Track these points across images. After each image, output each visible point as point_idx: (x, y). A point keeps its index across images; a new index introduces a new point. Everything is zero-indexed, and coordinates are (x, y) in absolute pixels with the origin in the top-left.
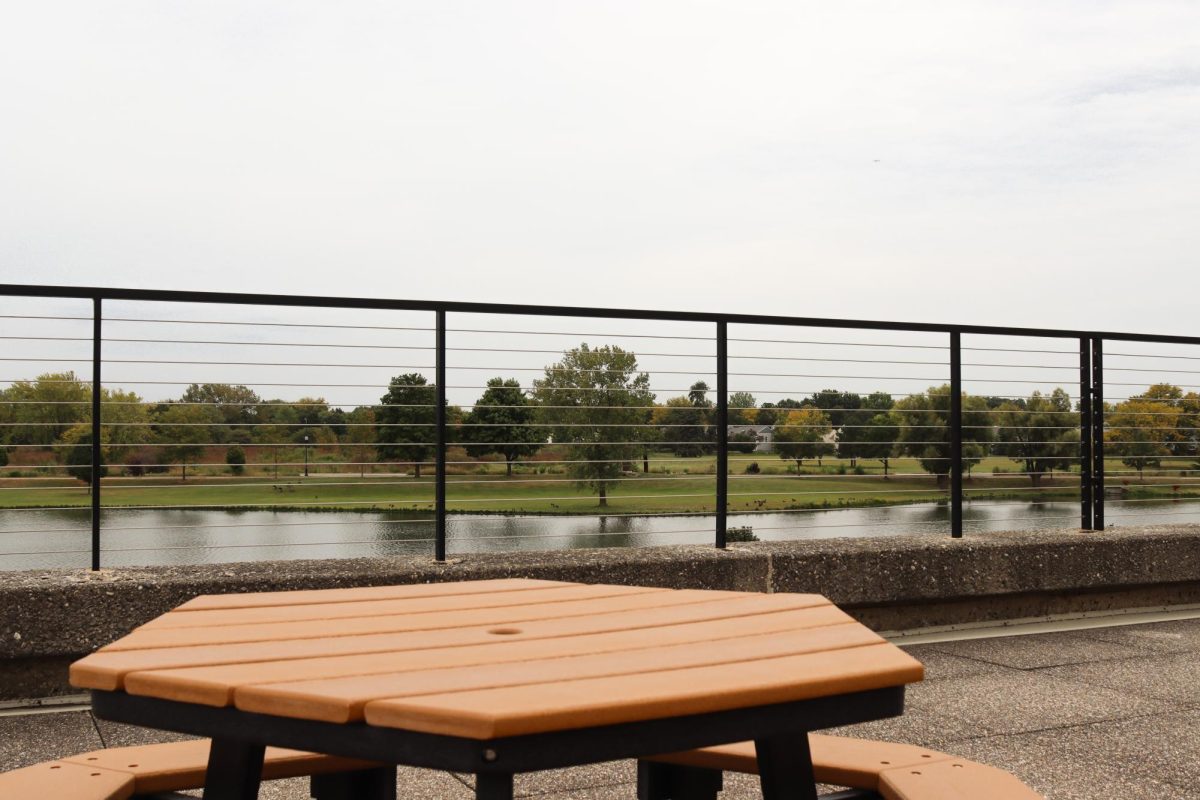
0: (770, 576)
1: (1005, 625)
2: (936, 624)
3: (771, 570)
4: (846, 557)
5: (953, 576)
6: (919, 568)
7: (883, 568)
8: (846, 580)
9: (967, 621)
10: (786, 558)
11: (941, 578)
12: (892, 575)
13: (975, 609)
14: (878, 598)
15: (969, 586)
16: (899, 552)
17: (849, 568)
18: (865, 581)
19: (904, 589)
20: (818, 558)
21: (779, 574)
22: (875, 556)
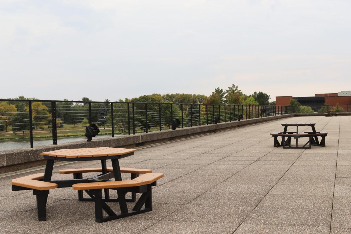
0: (5, 158)
1: (42, 167)
2: (30, 167)
3: (5, 157)
4: (18, 153)
5: (36, 156)
6: (30, 155)
7: (24, 155)
8: (18, 158)
9: (36, 166)
10: (8, 154)
11: (34, 156)
12: (26, 156)
13: (37, 164)
14: (24, 162)
15: (39, 158)
16: (27, 151)
17: (19, 156)
18: (21, 158)
19: (28, 159)
20: (13, 154)
21: (7, 158)
22: (23, 153)
